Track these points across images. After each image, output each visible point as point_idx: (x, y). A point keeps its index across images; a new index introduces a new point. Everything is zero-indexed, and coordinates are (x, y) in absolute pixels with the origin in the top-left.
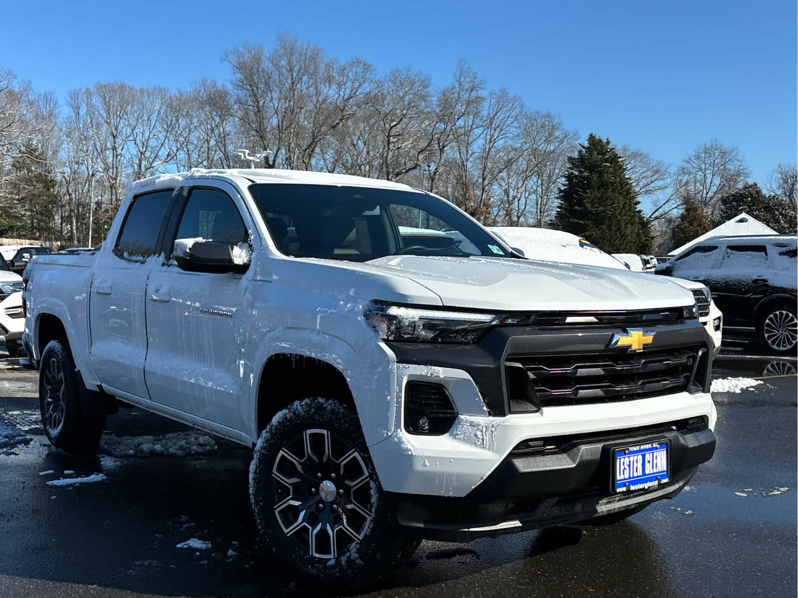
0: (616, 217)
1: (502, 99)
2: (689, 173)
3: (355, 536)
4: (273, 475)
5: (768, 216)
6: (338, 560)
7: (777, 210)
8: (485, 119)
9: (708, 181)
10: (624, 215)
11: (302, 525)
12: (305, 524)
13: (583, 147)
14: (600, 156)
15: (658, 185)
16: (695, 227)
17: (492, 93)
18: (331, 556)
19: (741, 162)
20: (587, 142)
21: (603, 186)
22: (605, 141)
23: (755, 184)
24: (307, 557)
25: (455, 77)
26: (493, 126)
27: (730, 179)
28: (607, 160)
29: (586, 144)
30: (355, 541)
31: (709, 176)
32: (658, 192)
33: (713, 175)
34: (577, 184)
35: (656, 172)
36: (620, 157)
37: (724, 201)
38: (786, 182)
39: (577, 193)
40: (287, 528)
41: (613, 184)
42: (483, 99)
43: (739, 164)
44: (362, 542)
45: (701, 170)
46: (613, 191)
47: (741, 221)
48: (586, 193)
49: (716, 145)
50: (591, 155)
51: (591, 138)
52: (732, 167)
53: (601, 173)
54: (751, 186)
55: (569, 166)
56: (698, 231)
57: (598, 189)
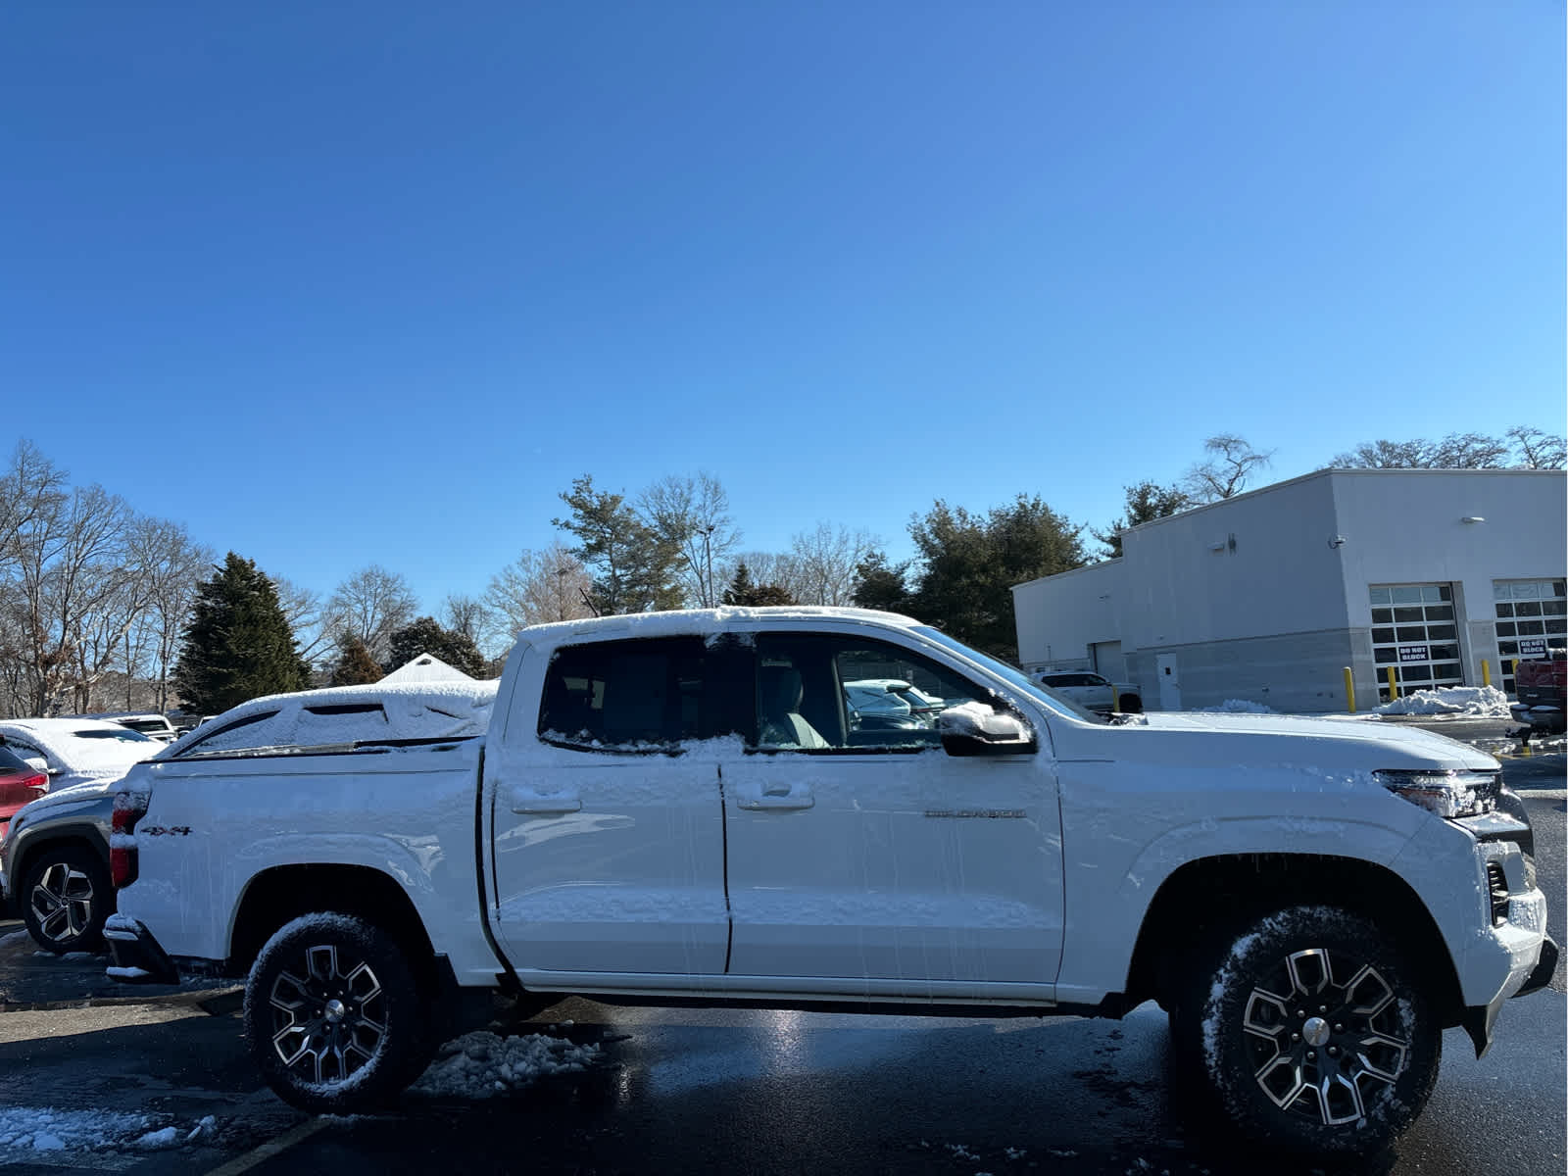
0: (271, 662)
1: (95, 501)
2: (345, 605)
3: (1387, 1078)
4: (1245, 1030)
5: (448, 656)
6: (1368, 1116)
7: (458, 648)
8: (66, 526)
9: (370, 615)
10: (281, 660)
11: (1304, 1087)
12: (1306, 1084)
13: (221, 570)
14: (244, 582)
15: (303, 619)
16: (361, 672)
17: (79, 492)
18: (1358, 1116)
19: (409, 591)
20: (225, 563)
21: (251, 620)
22: (249, 563)
23: (431, 619)
24: (1321, 1128)
25: (14, 462)
26: (81, 537)
27: (399, 612)
28: (254, 588)
29: (224, 566)
30: (1388, 1084)
31: (370, 609)
32: (304, 629)
33: (375, 608)
34: (212, 620)
35: (302, 603)
36: (271, 584)
37: (395, 639)
38: (458, 615)
39: (214, 630)
40: (1281, 1098)
41: (264, 619)
42: (65, 498)
43: (406, 594)
44: (1399, 1083)
45: (359, 601)
46: (265, 628)
47: (424, 663)
48: (229, 631)
49: (377, 572)
50: (232, 579)
51: (231, 558)
52: (398, 599)
53: (247, 605)
54: (426, 621)
55: (198, 594)
56: (365, 677)
57: (245, 625)
